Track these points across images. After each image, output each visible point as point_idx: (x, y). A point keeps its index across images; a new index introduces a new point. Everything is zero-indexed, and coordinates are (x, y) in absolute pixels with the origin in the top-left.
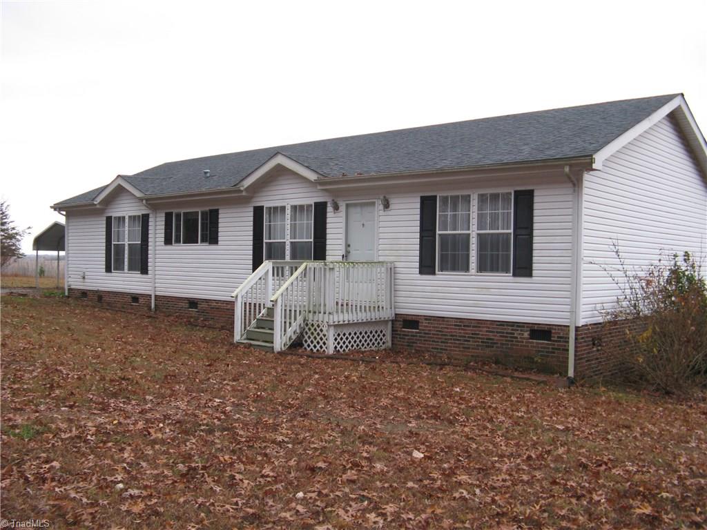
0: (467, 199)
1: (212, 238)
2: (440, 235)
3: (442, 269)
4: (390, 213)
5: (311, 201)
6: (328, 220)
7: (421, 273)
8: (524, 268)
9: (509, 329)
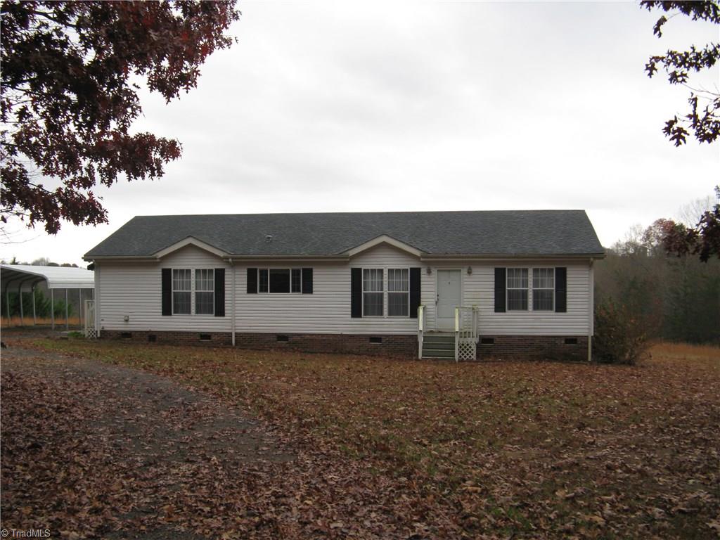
0: (526, 271)
1: (308, 289)
2: (508, 290)
3: (509, 309)
4: (472, 276)
5: (408, 267)
6: (422, 279)
7: (496, 311)
8: (561, 307)
9: (553, 340)
